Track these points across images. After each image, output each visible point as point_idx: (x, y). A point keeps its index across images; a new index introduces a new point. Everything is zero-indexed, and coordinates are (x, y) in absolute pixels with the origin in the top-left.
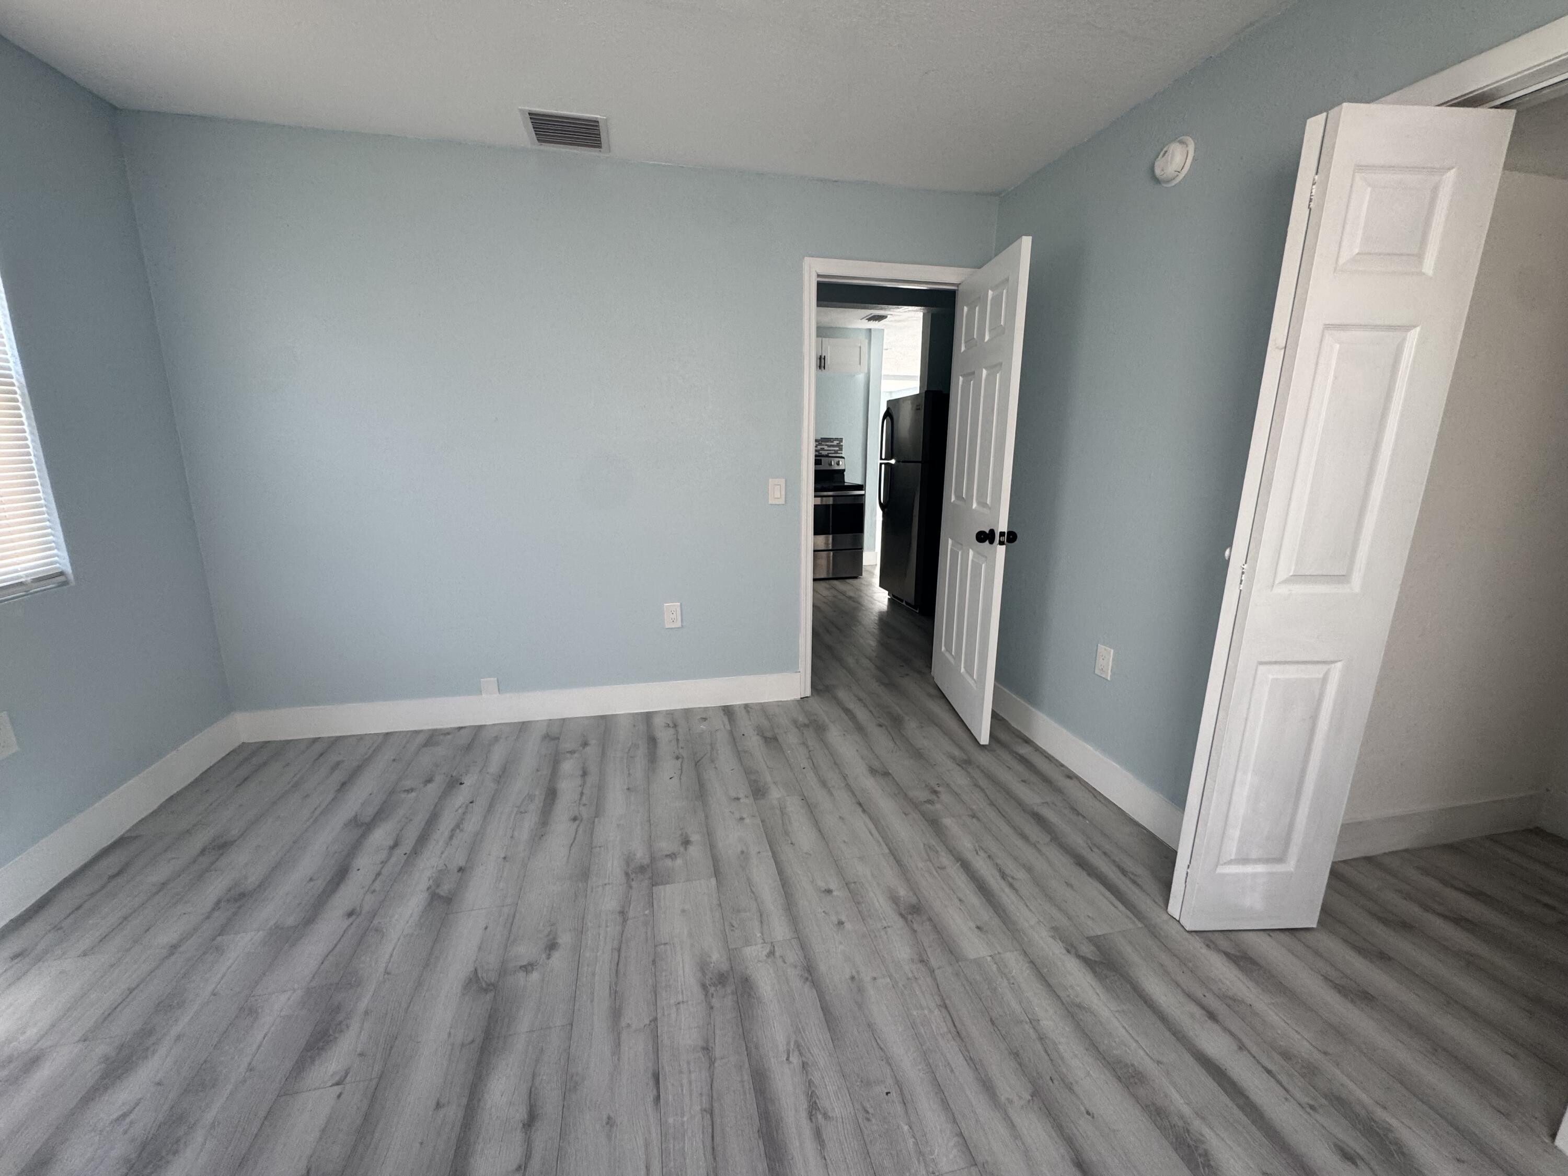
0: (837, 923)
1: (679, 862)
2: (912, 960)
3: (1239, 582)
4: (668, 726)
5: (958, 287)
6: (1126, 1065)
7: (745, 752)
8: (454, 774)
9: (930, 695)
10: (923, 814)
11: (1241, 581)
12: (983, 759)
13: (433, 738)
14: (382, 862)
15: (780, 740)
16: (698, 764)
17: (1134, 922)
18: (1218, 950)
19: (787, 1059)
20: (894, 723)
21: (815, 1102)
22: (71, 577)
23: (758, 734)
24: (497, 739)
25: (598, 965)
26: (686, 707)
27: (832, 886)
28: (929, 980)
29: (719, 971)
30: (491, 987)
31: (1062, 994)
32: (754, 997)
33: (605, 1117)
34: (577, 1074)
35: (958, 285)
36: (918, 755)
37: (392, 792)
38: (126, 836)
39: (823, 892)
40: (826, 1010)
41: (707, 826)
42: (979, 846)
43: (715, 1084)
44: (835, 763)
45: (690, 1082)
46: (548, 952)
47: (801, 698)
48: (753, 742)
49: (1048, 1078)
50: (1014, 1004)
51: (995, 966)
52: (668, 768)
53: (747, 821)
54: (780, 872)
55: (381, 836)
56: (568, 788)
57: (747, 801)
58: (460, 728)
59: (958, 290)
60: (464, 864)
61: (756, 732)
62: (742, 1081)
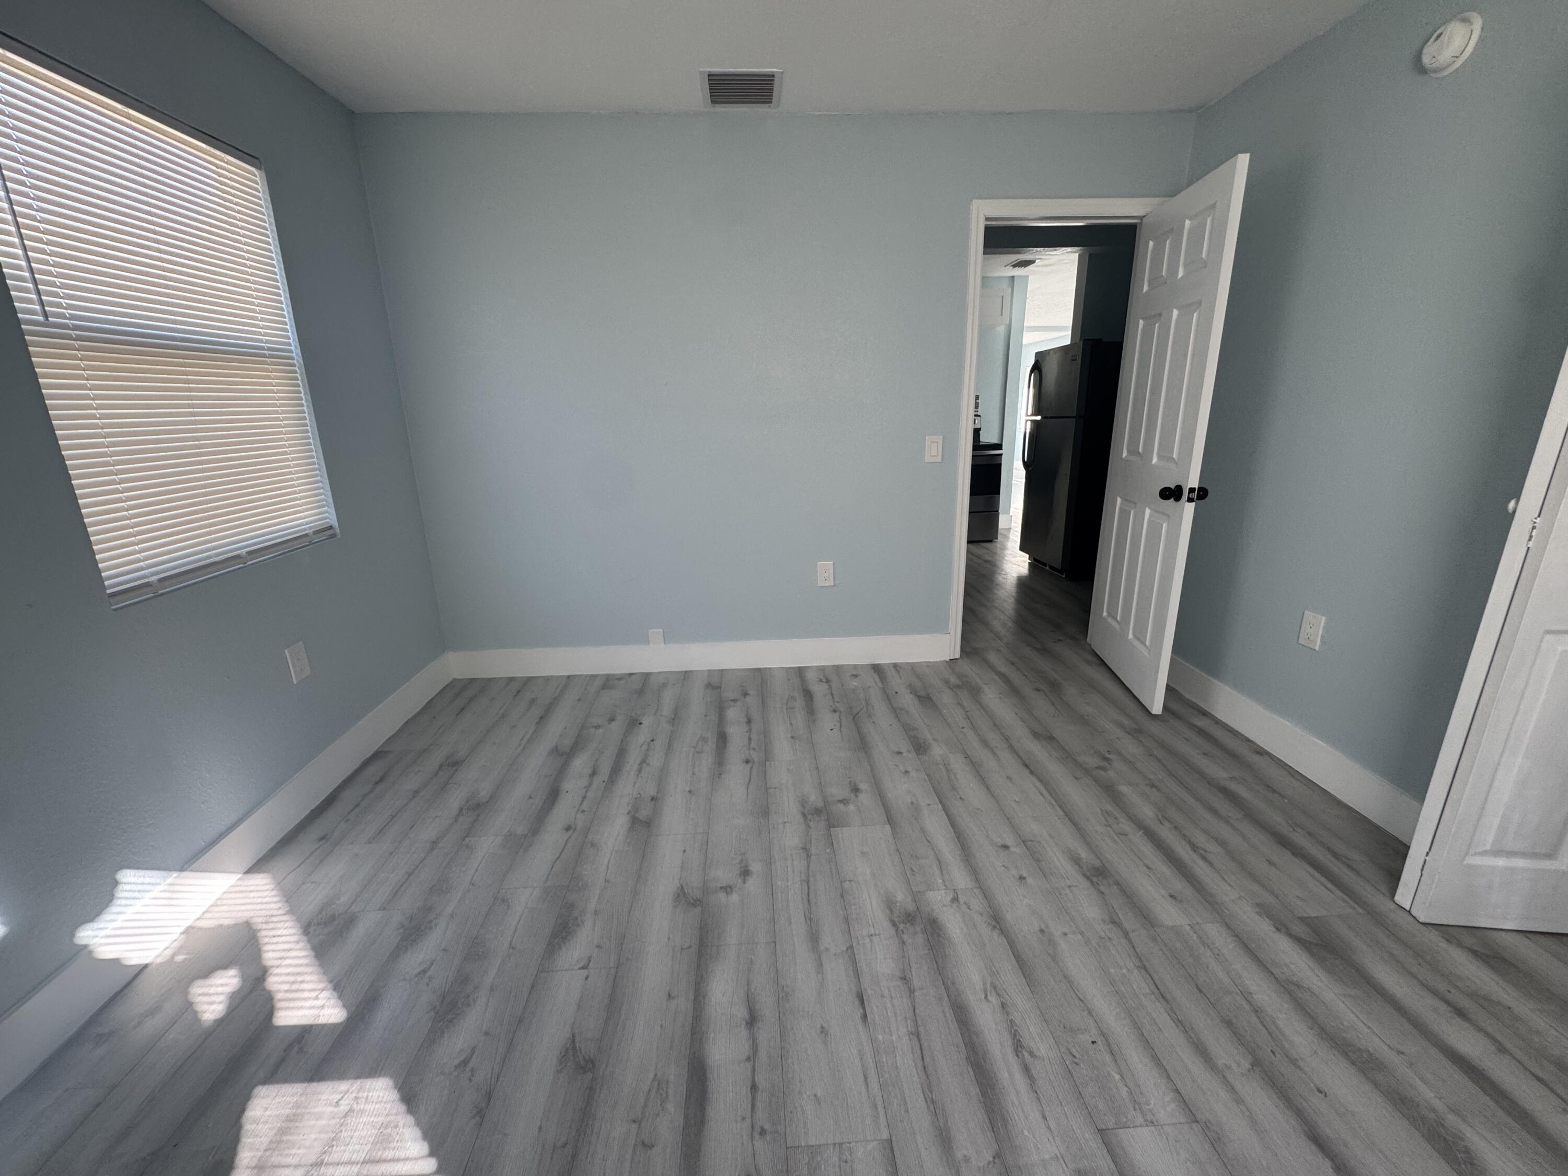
0: (1018, 877)
1: (851, 807)
2: (1104, 921)
3: (1527, 538)
4: (821, 680)
5: (1142, 220)
6: (1359, 1050)
7: (901, 709)
8: (632, 715)
9: (1088, 662)
10: (1096, 780)
11: (1531, 537)
12: (1155, 728)
13: (609, 682)
14: (586, 787)
15: (934, 698)
16: (856, 718)
17: (1354, 908)
18: (1460, 945)
19: (986, 998)
20: (1054, 688)
21: (1019, 1041)
22: (338, 531)
23: (911, 693)
24: (664, 685)
25: (790, 894)
26: (836, 664)
27: (1009, 843)
28: (1124, 941)
29: (905, 910)
30: (696, 903)
31: (1276, 971)
32: (943, 938)
33: (819, 1026)
34: (787, 986)
35: (1142, 218)
36: (1083, 721)
37: (583, 727)
38: (380, 750)
39: (999, 847)
40: (1019, 958)
41: (873, 776)
42: (1162, 816)
43: (917, 1012)
44: (995, 724)
45: (893, 1006)
46: (743, 877)
47: (950, 660)
48: (907, 700)
49: (1269, 1050)
50: (1221, 974)
51: (1195, 935)
52: (827, 722)
53: (913, 774)
54: (953, 824)
55: (580, 764)
56: (736, 733)
57: (910, 755)
58: (631, 675)
59: (1141, 223)
60: (655, 794)
61: (909, 691)
62: (944, 1012)
